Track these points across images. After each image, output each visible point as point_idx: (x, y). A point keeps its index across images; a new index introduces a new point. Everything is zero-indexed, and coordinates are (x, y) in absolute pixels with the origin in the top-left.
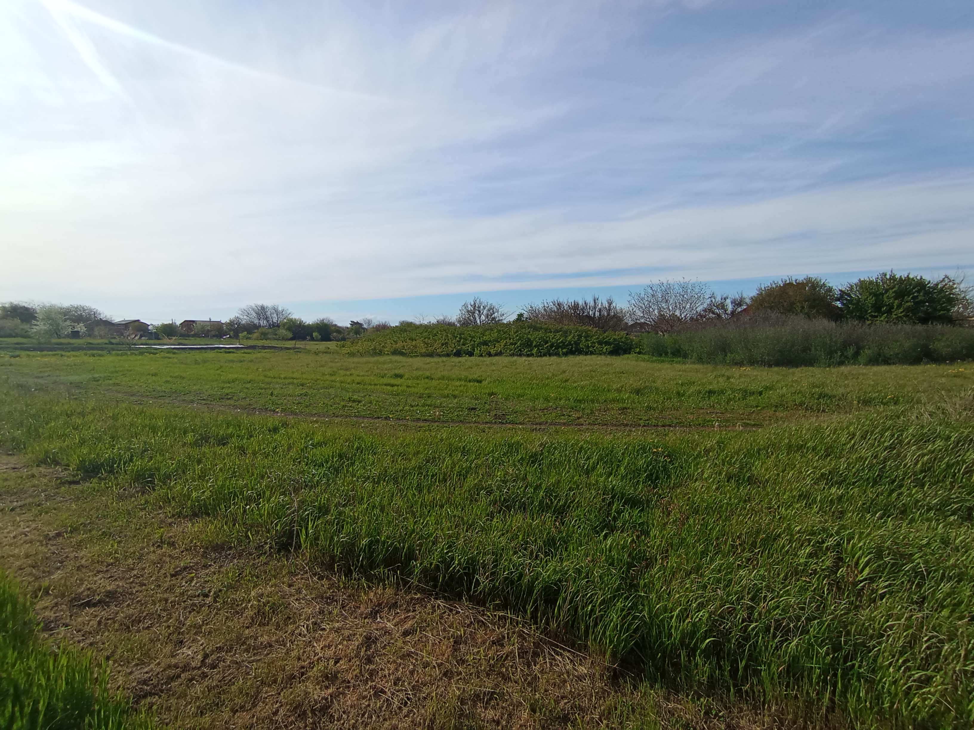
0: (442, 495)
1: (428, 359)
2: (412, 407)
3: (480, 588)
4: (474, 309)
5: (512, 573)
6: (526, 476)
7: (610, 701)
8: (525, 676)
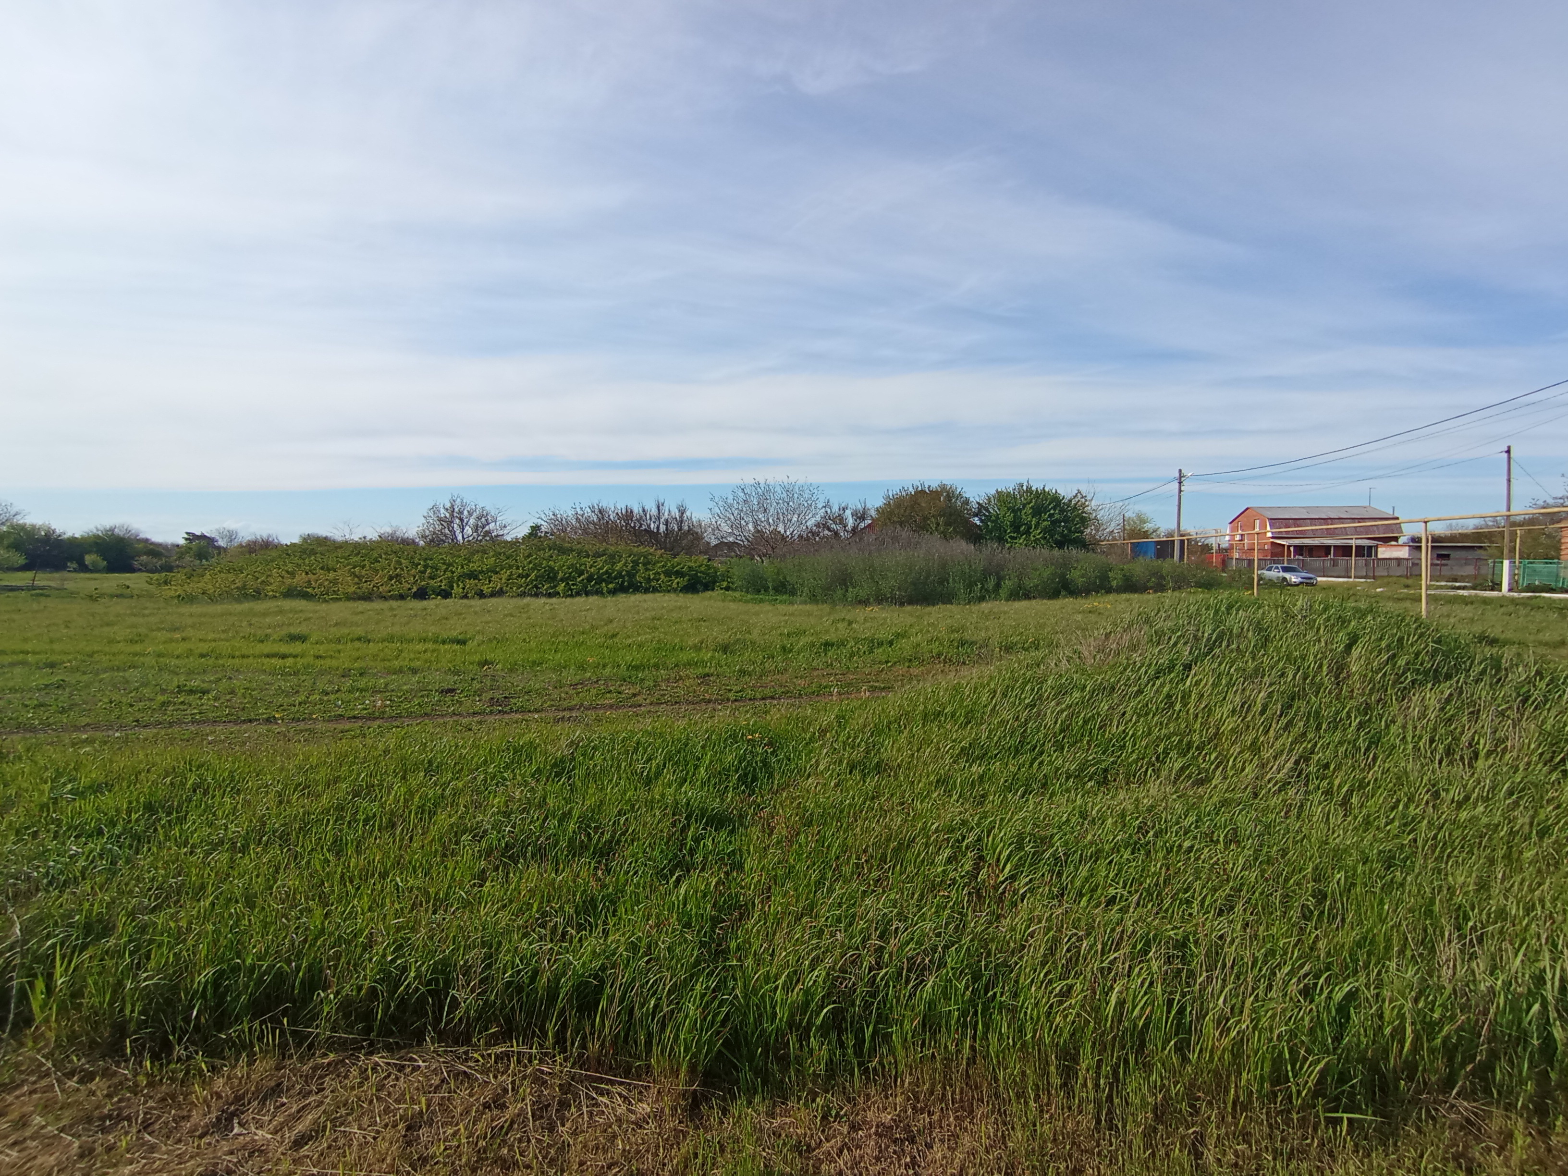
0: (386, 855)
1: (362, 606)
2: (327, 694)
3: (459, 1013)
4: (452, 515)
5: (519, 971)
6: (545, 799)
7: (686, 1147)
8: (544, 1150)
